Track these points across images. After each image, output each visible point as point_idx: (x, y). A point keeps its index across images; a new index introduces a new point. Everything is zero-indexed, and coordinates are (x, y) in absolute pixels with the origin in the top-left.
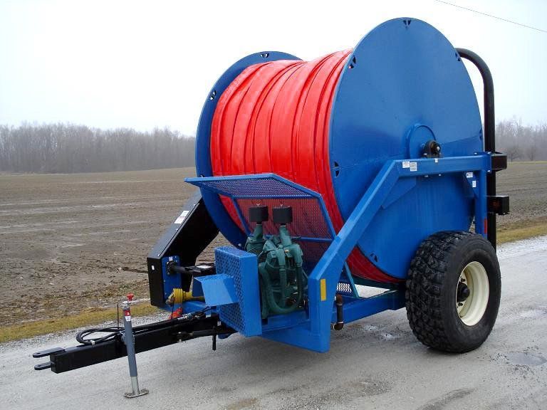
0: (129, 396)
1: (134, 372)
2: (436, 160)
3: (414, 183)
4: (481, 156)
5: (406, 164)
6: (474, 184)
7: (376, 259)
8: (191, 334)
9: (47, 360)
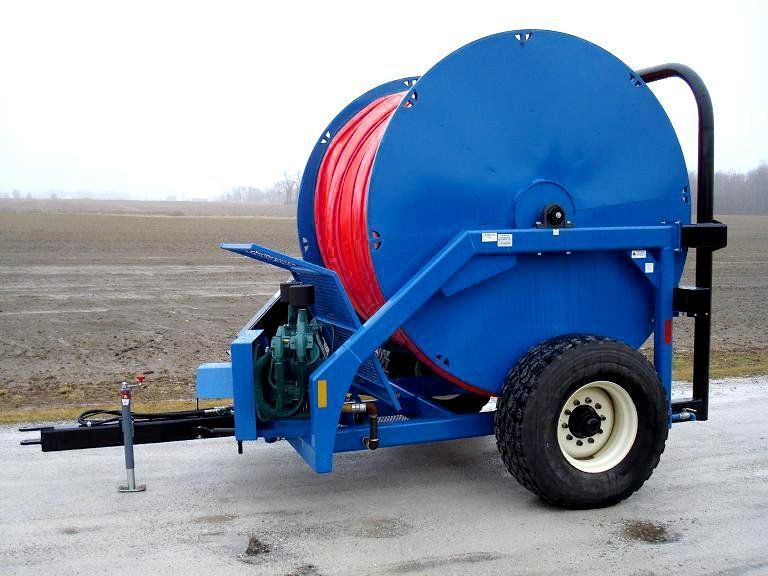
0: (123, 490)
1: (130, 464)
2: (556, 232)
3: (512, 263)
4: (668, 227)
5: (488, 237)
6: (649, 268)
7: (446, 362)
8: (212, 431)
9: (37, 435)
